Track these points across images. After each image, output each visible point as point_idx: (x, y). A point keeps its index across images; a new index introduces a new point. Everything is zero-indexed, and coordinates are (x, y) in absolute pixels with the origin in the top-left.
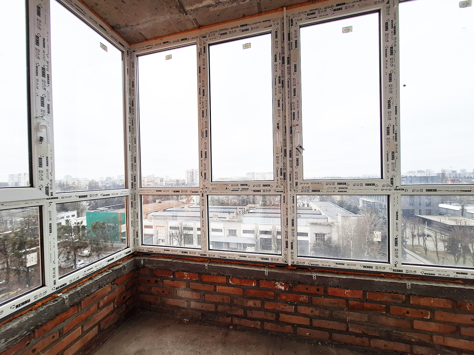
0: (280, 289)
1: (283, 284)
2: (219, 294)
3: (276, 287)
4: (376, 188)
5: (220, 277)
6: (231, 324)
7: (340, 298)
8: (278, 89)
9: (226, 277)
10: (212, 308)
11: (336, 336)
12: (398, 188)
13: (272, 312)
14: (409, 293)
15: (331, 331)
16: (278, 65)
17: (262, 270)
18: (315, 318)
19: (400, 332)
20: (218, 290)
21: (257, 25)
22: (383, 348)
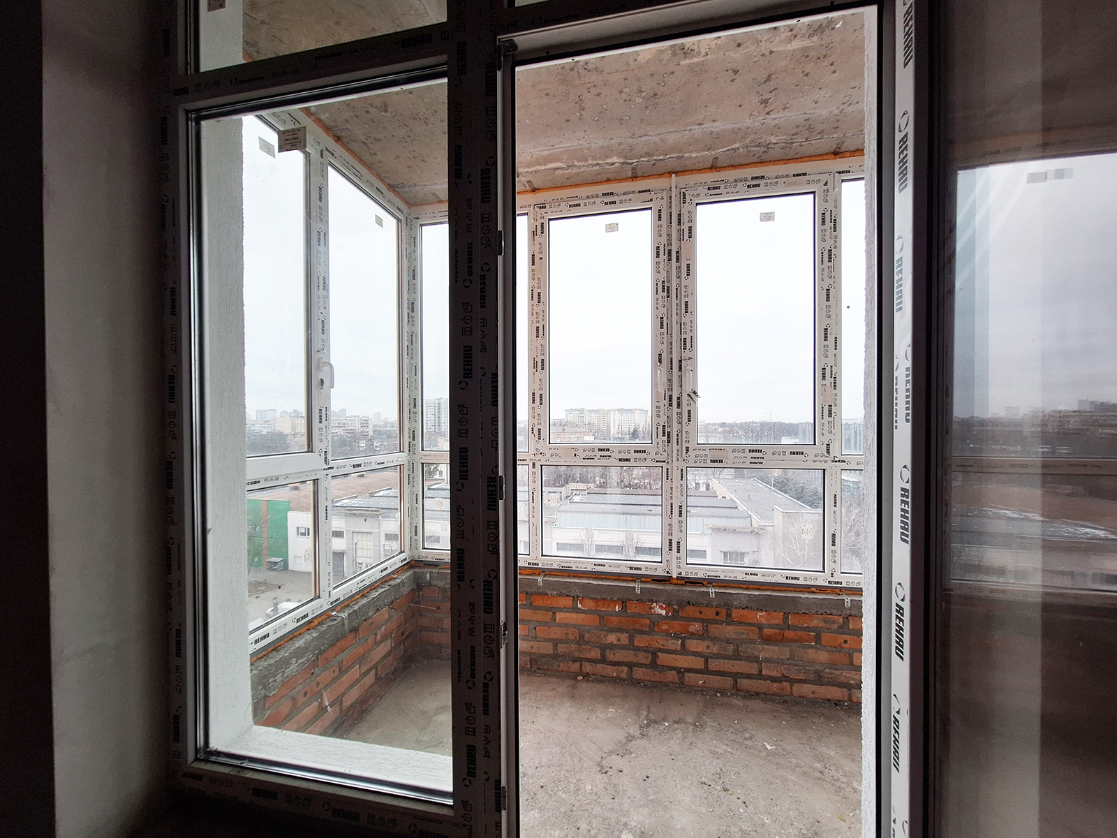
0: (658, 614)
1: (664, 606)
2: (560, 625)
3: (653, 611)
4: (805, 459)
5: (563, 598)
6: (580, 673)
7: (749, 624)
8: (660, 299)
9: (572, 598)
10: (548, 648)
11: (744, 683)
12: (836, 459)
13: (646, 651)
14: (848, 613)
15: (736, 676)
16: (662, 263)
17: (631, 585)
18: (711, 658)
19: (834, 671)
20: (559, 619)
21: (630, 196)
22: (811, 696)
